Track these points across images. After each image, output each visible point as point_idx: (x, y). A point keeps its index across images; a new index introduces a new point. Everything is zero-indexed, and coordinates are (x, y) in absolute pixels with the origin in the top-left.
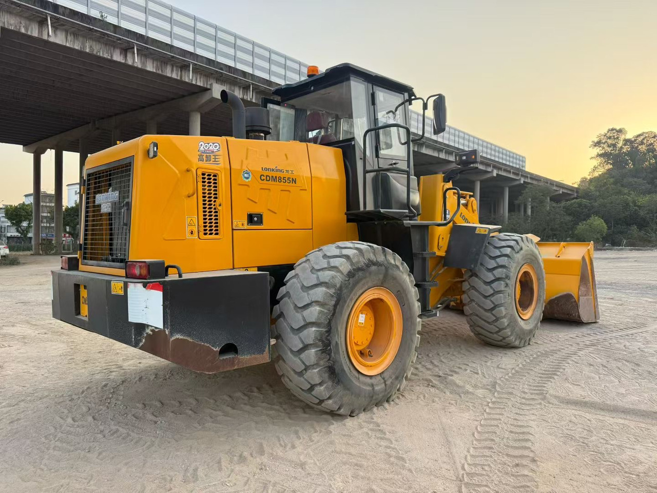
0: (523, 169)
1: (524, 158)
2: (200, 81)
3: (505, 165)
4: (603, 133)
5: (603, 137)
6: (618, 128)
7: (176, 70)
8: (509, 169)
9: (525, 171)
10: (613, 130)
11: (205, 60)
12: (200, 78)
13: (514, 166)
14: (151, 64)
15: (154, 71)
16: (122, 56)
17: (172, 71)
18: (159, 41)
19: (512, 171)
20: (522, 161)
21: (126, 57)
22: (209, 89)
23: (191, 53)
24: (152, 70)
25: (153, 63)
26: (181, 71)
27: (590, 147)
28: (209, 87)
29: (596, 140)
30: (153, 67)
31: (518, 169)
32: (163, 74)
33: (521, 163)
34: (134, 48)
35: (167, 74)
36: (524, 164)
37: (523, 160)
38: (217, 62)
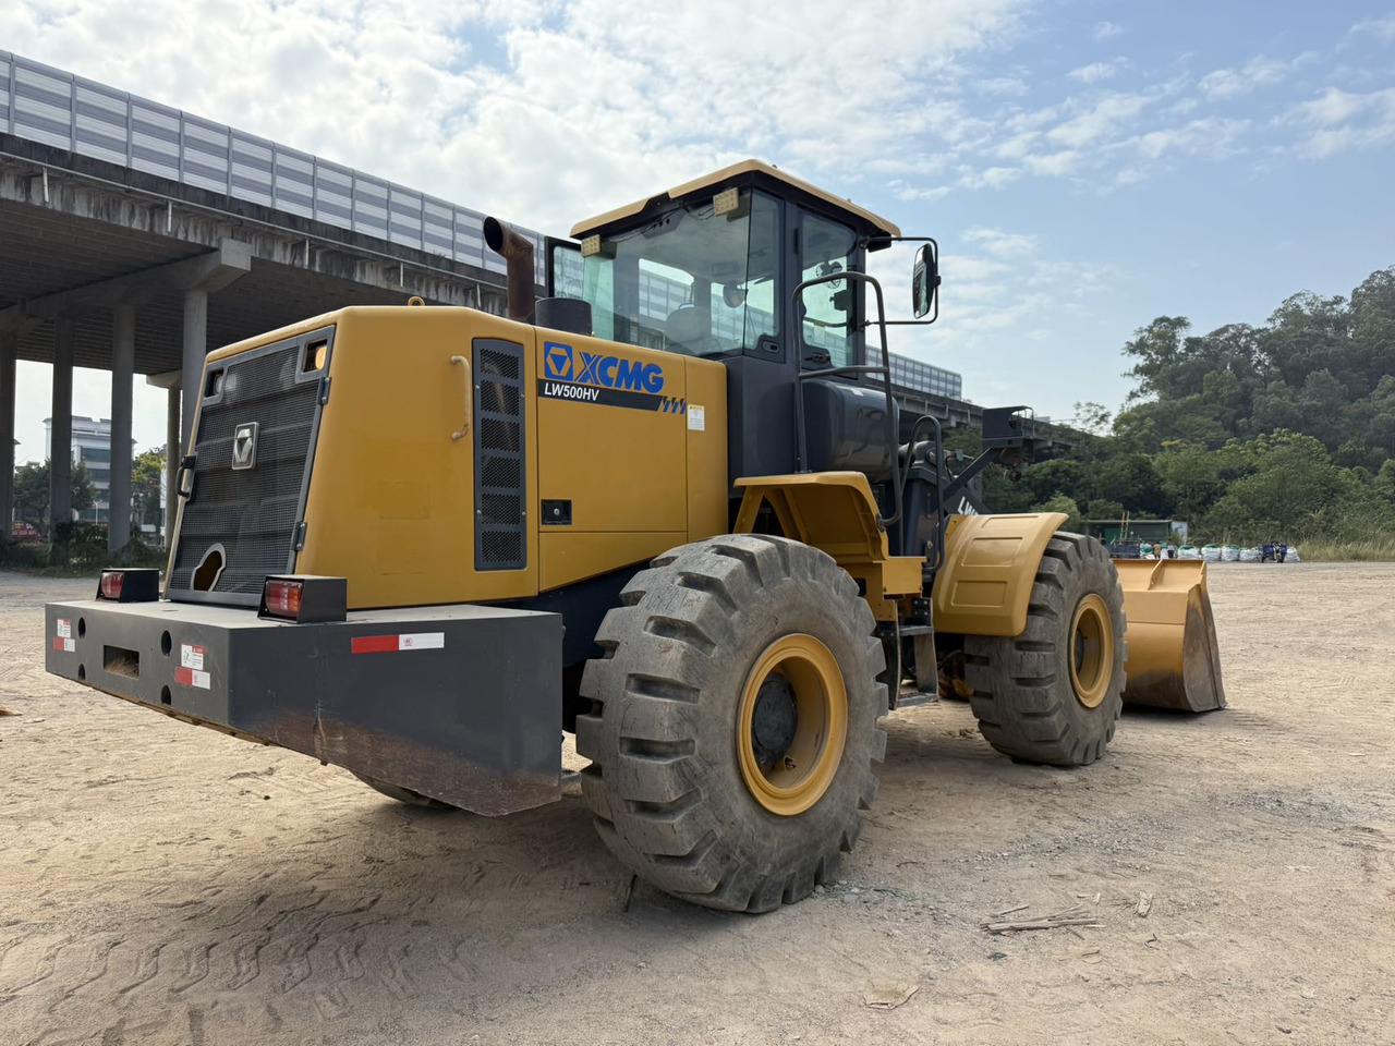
0: (957, 398)
1: (959, 376)
2: (196, 234)
3: (911, 391)
4: (1145, 327)
5: (1146, 334)
6: (1173, 317)
7: (141, 214)
8: (919, 399)
9: (959, 402)
10: (1163, 320)
11: (202, 195)
12: (195, 228)
13: (934, 392)
14: (85, 205)
15: (92, 216)
16: (19, 190)
17: (132, 215)
18: (98, 160)
19: (927, 402)
20: (954, 383)
21: (28, 190)
22: (215, 250)
23: (172, 182)
24: (86, 216)
25: (89, 203)
26: (152, 216)
27: (1123, 354)
28: (214, 245)
29: (1134, 340)
30: (89, 209)
31: (944, 400)
32: (112, 222)
33: (950, 387)
34: (42, 175)
35: (120, 221)
36: (957, 389)
37: (955, 380)
38: (232, 198)
